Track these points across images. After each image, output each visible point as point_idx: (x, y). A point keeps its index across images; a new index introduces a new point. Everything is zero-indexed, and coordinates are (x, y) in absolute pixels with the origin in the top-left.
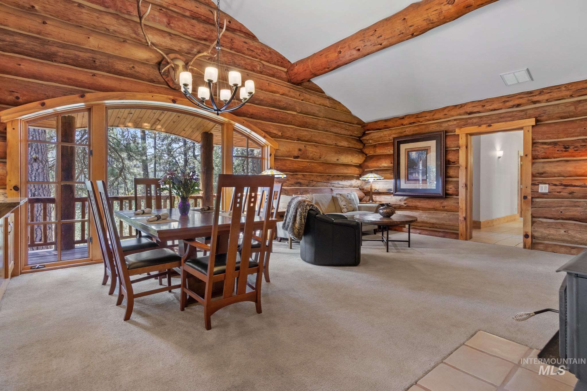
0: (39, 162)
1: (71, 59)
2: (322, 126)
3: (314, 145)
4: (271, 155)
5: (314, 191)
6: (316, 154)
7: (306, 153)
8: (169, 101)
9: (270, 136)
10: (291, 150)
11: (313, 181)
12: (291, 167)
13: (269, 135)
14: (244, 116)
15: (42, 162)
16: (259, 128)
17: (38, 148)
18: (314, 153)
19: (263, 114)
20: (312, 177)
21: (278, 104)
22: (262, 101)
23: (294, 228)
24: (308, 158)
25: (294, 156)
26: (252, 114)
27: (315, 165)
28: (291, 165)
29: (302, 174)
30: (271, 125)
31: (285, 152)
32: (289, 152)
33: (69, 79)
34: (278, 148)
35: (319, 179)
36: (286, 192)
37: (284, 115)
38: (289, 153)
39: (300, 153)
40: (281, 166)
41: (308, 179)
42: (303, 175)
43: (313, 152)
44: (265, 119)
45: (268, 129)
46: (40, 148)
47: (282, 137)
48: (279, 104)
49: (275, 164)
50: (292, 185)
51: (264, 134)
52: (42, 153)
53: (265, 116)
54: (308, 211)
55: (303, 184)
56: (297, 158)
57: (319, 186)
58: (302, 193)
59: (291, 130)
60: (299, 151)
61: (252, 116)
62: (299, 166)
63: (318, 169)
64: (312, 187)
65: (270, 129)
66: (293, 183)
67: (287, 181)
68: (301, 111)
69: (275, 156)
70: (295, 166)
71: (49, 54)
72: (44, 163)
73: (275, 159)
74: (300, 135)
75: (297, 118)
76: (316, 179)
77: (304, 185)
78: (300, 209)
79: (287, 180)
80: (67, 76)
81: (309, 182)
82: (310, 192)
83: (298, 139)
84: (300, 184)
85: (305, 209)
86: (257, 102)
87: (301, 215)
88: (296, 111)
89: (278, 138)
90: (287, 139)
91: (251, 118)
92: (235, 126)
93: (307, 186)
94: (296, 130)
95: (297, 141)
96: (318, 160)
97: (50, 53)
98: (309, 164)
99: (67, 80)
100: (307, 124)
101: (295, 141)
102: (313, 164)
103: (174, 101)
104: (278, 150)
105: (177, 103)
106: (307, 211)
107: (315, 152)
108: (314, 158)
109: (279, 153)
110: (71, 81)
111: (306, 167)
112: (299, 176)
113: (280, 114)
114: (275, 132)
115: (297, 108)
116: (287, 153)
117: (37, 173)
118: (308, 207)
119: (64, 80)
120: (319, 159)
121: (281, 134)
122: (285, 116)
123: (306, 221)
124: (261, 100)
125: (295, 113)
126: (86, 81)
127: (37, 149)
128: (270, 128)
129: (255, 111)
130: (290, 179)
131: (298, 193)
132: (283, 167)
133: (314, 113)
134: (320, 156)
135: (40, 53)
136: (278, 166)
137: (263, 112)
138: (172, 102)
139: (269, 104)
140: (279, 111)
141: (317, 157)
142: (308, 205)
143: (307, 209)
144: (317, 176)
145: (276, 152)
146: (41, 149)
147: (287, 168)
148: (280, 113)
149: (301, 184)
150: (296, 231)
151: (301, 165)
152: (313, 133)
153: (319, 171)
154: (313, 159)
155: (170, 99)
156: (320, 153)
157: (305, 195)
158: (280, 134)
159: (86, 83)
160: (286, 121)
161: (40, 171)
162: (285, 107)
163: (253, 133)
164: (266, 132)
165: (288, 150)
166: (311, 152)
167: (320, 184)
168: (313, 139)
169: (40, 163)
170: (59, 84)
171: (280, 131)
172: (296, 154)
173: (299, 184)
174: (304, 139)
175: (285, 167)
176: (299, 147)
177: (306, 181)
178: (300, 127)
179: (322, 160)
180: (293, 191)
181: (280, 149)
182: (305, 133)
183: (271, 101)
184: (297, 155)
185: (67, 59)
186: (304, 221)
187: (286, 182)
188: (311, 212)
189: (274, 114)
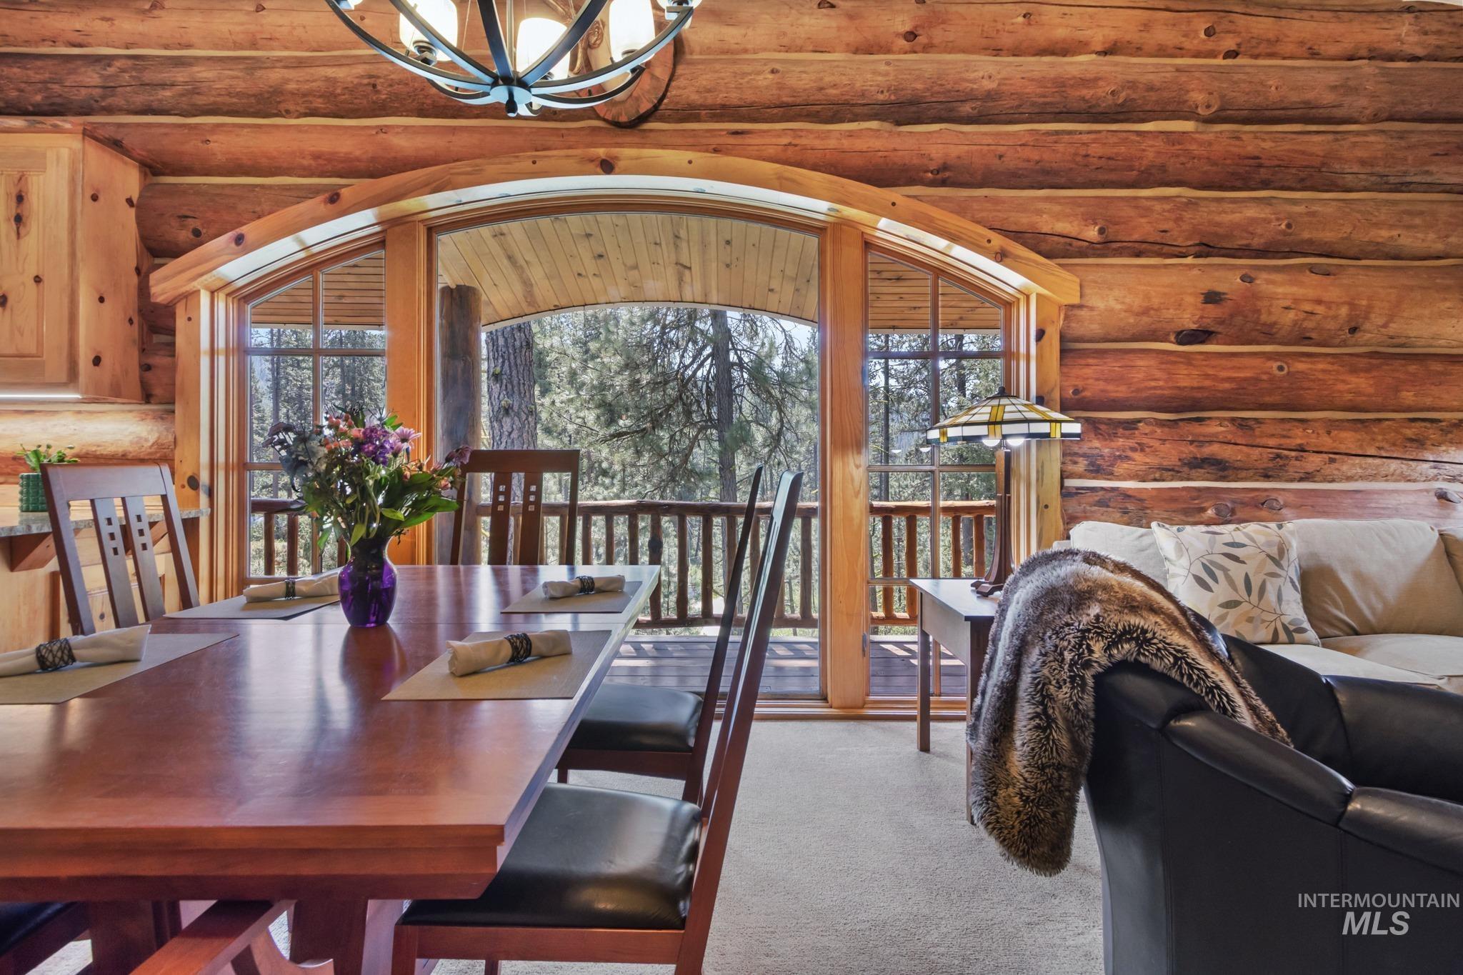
0: (512, 414)
1: (320, 97)
2: (1363, 162)
3: (1312, 269)
4: (1041, 334)
5: (1311, 505)
6: (1320, 309)
7: (1258, 311)
8: (591, 166)
9: (1039, 253)
10: (1156, 301)
11: (1301, 449)
12: (1161, 383)
13: (1025, 244)
14: (911, 182)
15: (518, 415)
16: (978, 222)
17: (511, 383)
18: (1308, 307)
19: (1001, 157)
20: (1299, 432)
21: (1083, 99)
22: (994, 100)
23: (1001, 775)
24: (1268, 334)
25: (1179, 333)
26: (945, 167)
27: (1320, 366)
28: (1158, 374)
29: (1233, 420)
30: (1047, 199)
31: (1123, 315)
32: (1145, 311)
33: (317, 156)
34: (1076, 301)
35: (1348, 440)
36: (1131, 507)
37: (1115, 145)
38: (1145, 319)
39: (1213, 311)
40: (1101, 385)
41: (1271, 442)
42: (1242, 424)
43: (1296, 301)
44: (1013, 179)
45: (1023, 220)
46: (515, 382)
47: (1106, 247)
48: (1087, 93)
49: (1062, 374)
50: (1166, 474)
51: (998, 241)
52: (520, 393)
53: (1011, 163)
54: (1096, 677)
55: (1236, 469)
56: (1202, 342)
57: (1349, 479)
58: (1233, 512)
59: (1158, 207)
60: (1206, 302)
61: (947, 174)
62: (1207, 376)
63: (1341, 387)
64: (1301, 480)
65: (1036, 219)
66: (1173, 460)
67: (1137, 456)
68: (1222, 109)
69: (1063, 338)
70: (1187, 379)
71: (266, 95)
72: (524, 417)
73: (1064, 352)
74: (1218, 224)
75: (1194, 147)
76: (1326, 442)
77: (1243, 474)
78: (1034, 656)
79: (1133, 449)
80: (312, 149)
81: (1278, 456)
82: (1286, 505)
83: (1206, 249)
84: (1221, 468)
85: (1068, 656)
86: (966, 109)
87: (1043, 695)
88: (1190, 115)
89: (1082, 254)
90: (1138, 254)
91: (943, 183)
92: (879, 234)
93: (1267, 477)
94: (1192, 203)
95: (1197, 256)
96: (1344, 344)
97: (268, 92)
98: (1275, 365)
99: (312, 162)
100: (1260, 166)
101: (1189, 260)
102: (1301, 366)
103: (607, 167)
104: (1080, 307)
105: (617, 170)
106: (1088, 675)
107: (1319, 302)
108: (1313, 335)
109: (1088, 325)
110: (321, 162)
111: (1256, 380)
112: (1214, 429)
113: (1094, 141)
114: (1063, 227)
115: (1198, 97)
116: (1132, 320)
117: (509, 441)
118: (1098, 647)
119: (305, 162)
120: (1345, 335)
121: (1101, 231)
122: (1123, 149)
123: (1089, 743)
124: (990, 96)
125: (1188, 126)
126: (358, 153)
127: (510, 387)
128: (1039, 212)
129: (954, 151)
130: (1152, 443)
131: (1203, 510)
132: (1110, 387)
133: (1308, 105)
134: (1351, 318)
135: (249, 96)
136: (1080, 384)
137: (1002, 149)
138: (599, 170)
139: (1033, 104)
140: (1089, 132)
141: (1331, 325)
142: (1097, 628)
143: (1087, 665)
144: (1331, 425)
145: (1066, 317)
146: (519, 384)
147: (1138, 390)
148: (1093, 136)
149: (1224, 469)
150: (1010, 797)
151: (1224, 374)
152: (1300, 209)
153: (1349, 396)
154: (1305, 339)
155: (592, 161)
156: (1352, 305)
157: (1231, 527)
158: (1092, 233)
159: (358, 160)
160: (1131, 169)
161: (514, 435)
162: (1122, 105)
163: (959, 252)
164: (1017, 235)
165: (1137, 302)
166: (1287, 303)
167: (1350, 466)
168: (1306, 235)
169: (516, 418)
170: (299, 177)
171: (1090, 219)
172: (1188, 321)
173: (1212, 469)
174: (1244, 242)
175: (1123, 388)
176: (1208, 284)
177: (1256, 452)
178: (1221, 188)
179: (1370, 336)
180: (1174, 500)
181: (1090, 304)
182: (1252, 212)
183: (1038, 90)
184: (1194, 327)
185: (311, 99)
186: (1074, 742)
187: (1128, 458)
188: (1134, 684)
189: (1060, 147)
